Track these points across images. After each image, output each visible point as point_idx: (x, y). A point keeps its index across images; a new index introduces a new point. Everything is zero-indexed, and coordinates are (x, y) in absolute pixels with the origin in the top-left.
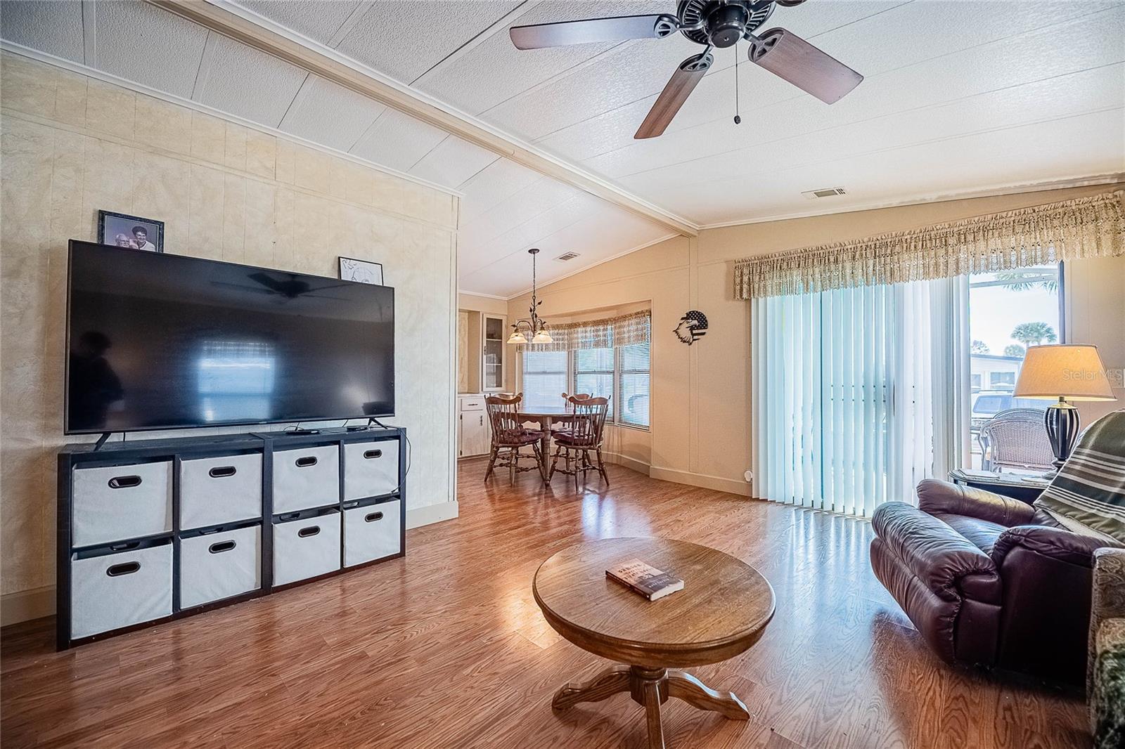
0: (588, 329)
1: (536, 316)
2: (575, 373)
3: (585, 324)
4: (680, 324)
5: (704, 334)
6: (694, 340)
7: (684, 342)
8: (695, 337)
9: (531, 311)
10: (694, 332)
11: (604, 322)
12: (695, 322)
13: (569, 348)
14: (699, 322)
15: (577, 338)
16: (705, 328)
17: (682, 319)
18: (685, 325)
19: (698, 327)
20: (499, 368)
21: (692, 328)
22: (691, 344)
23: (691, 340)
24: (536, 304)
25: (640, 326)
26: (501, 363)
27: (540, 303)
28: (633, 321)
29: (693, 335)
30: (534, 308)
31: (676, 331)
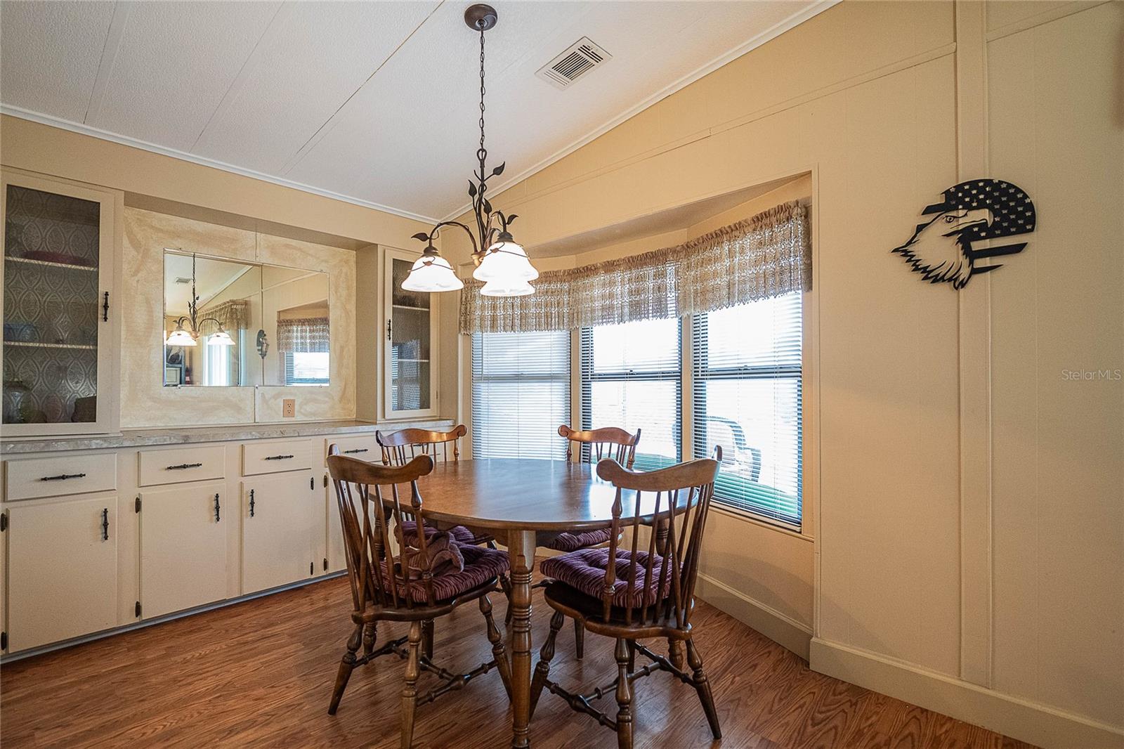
0: (618, 276)
1: (488, 210)
2: (585, 377)
3: (610, 267)
4: (920, 228)
5: (1018, 248)
6: (975, 271)
7: (936, 280)
8: (979, 263)
9: (472, 191)
10: (976, 246)
11: (656, 258)
12: (984, 215)
13: (571, 321)
14: (995, 213)
15: (592, 300)
16: (1022, 230)
17: (929, 210)
18: (941, 227)
19: (990, 231)
20: (425, 369)
21: (966, 237)
22: (963, 284)
23: (965, 272)
24: (488, 171)
25: (770, 250)
26: (428, 358)
27: (498, 171)
28: (748, 240)
29: (971, 255)
30: (483, 185)
31: (904, 252)
